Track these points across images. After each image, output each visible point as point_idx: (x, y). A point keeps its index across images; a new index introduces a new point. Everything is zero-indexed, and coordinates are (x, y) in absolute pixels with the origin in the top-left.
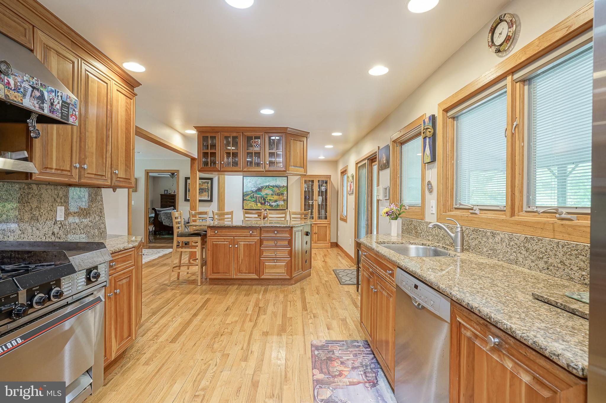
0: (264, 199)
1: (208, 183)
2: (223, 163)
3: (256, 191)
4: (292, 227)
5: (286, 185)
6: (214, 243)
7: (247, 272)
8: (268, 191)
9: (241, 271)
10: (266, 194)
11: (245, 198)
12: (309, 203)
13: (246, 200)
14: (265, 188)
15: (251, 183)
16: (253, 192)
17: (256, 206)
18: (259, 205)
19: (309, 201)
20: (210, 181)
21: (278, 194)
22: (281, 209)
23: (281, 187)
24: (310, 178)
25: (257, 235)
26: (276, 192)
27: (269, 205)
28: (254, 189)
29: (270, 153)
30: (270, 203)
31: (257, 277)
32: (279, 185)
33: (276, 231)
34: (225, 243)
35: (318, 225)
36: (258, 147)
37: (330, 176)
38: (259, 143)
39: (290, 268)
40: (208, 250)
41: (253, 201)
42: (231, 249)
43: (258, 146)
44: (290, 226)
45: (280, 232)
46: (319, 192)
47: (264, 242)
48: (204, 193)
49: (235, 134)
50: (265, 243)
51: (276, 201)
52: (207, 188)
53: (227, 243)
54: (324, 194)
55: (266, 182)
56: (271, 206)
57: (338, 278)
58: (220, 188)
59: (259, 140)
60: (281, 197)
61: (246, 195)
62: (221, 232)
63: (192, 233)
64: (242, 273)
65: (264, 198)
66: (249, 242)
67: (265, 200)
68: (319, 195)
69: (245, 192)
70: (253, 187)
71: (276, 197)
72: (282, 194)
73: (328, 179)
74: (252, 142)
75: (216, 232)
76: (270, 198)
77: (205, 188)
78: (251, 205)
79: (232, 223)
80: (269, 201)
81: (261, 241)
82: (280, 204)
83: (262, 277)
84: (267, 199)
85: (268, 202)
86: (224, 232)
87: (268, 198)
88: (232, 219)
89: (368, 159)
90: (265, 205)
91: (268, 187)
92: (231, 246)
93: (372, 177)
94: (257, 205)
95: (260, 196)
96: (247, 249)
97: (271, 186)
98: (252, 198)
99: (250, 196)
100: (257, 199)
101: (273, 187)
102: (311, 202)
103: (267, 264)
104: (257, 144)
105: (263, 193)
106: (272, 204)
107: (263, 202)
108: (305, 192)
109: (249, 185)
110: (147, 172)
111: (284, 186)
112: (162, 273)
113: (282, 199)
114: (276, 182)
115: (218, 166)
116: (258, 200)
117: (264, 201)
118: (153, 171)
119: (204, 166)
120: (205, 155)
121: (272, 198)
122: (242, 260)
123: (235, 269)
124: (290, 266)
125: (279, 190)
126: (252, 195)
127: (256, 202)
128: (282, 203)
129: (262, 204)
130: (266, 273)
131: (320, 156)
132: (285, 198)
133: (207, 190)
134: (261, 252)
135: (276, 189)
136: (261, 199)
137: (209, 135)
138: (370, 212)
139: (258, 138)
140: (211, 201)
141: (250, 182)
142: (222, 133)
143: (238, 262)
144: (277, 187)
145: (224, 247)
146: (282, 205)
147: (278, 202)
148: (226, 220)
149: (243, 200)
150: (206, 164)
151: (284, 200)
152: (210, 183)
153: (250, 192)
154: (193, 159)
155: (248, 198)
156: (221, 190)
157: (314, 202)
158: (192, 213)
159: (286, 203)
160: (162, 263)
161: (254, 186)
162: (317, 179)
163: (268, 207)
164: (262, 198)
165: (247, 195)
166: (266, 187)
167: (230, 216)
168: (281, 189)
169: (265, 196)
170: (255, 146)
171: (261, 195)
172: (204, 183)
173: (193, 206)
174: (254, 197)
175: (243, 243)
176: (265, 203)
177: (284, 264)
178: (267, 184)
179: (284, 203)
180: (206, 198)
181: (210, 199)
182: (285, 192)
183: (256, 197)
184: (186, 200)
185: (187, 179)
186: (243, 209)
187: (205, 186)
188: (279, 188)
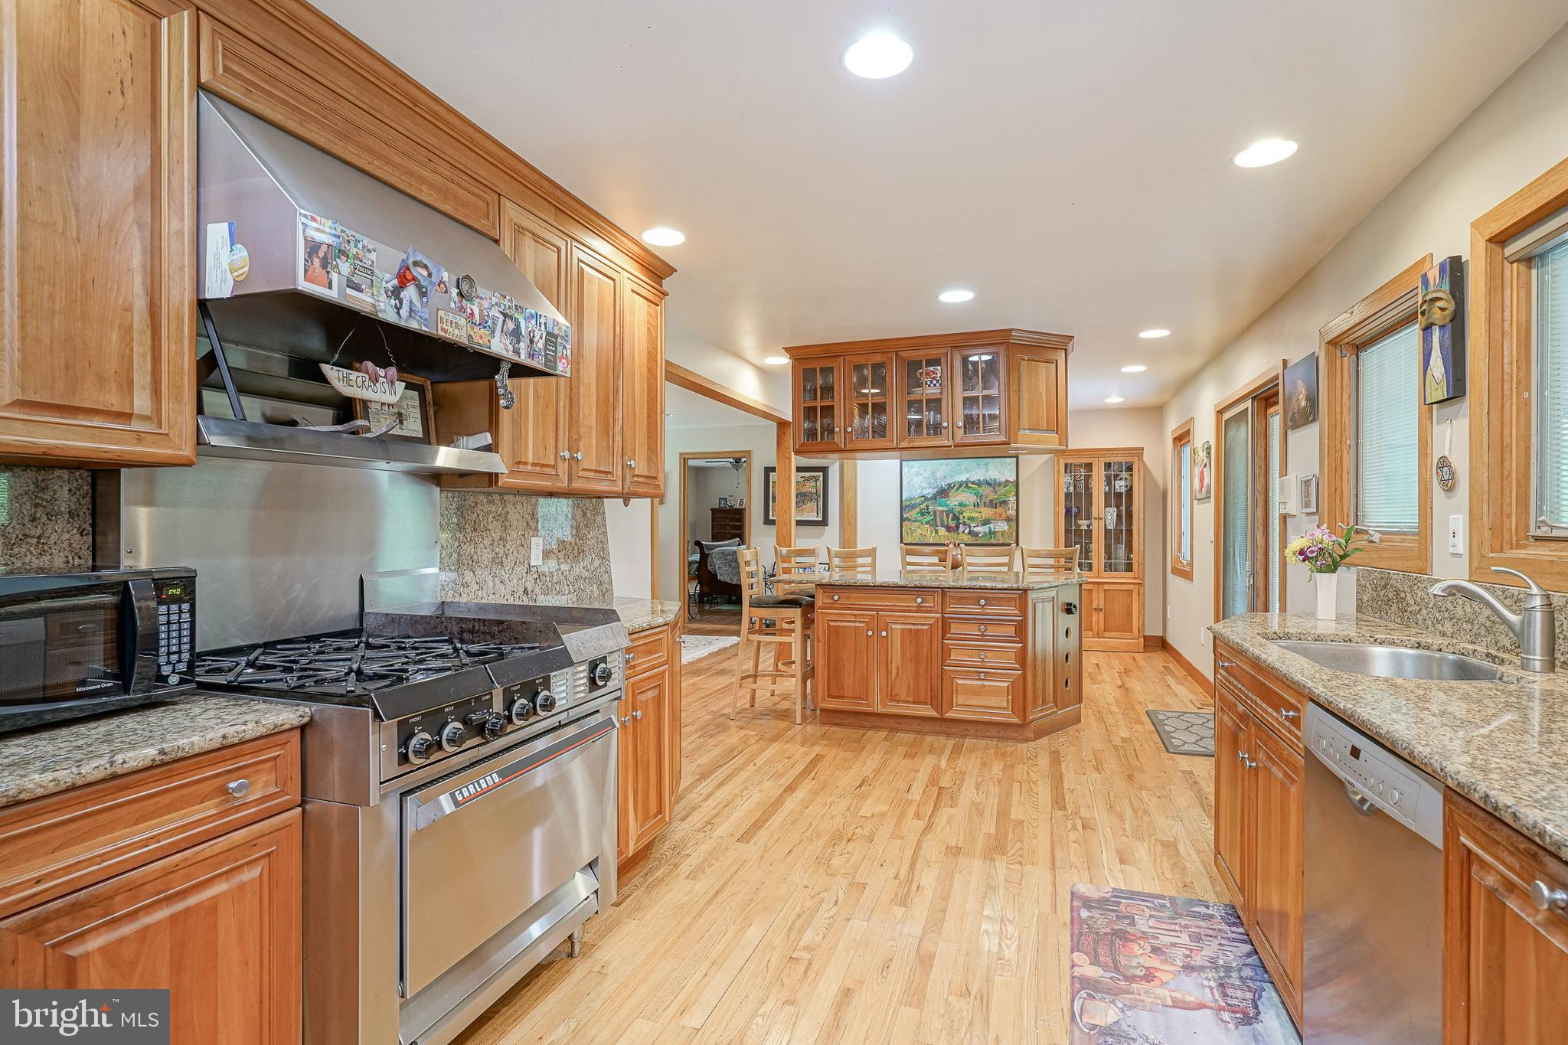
0: (956, 518)
1: (816, 479)
2: (849, 430)
3: (934, 497)
4: (1026, 590)
5: (1012, 478)
6: (831, 624)
7: (911, 699)
8: (967, 497)
9: (897, 695)
10: (961, 504)
11: (905, 516)
12: (1080, 526)
13: (907, 519)
14: (958, 489)
15: (920, 477)
16: (927, 499)
17: (933, 534)
18: (942, 531)
19: (1080, 522)
20: (821, 474)
21: (992, 504)
22: (1001, 542)
23: (1000, 484)
24: (1080, 457)
25: (934, 607)
26: (986, 497)
27: (969, 533)
28: (929, 492)
29: (965, 399)
30: (970, 527)
31: (934, 714)
32: (995, 480)
33: (983, 598)
34: (857, 624)
35: (1106, 587)
36: (935, 385)
37: (1142, 449)
38: (939, 375)
39: (1021, 698)
40: (818, 641)
41: (927, 523)
42: (871, 640)
43: (935, 382)
44: (1021, 588)
45: (994, 603)
46: (1107, 495)
47: (952, 625)
48: (809, 505)
49: (878, 358)
50: (955, 629)
51: (986, 522)
52: (814, 491)
53: (861, 625)
54: (1123, 501)
55: (960, 473)
56: (975, 534)
57: (1161, 733)
58: (845, 492)
59: (939, 368)
60: (1000, 510)
61: (908, 506)
62: (848, 598)
63: (782, 598)
64: (898, 702)
65: (954, 515)
66: (914, 624)
67: (959, 519)
68: (1108, 505)
69: (906, 501)
70: (926, 486)
71: (986, 512)
72: (1004, 503)
73: (1135, 460)
74: (921, 374)
75: (836, 597)
76: (970, 515)
77: (811, 493)
78: (924, 532)
79: (874, 576)
80: (968, 522)
81: (945, 625)
82: (998, 529)
83: (949, 715)
84: (964, 518)
85: (965, 524)
86: (856, 598)
87: (965, 514)
88: (874, 568)
89: (1254, 398)
90: (958, 533)
91: (965, 485)
92: (870, 633)
93: (1266, 449)
94: (937, 532)
95: (945, 509)
96: (911, 642)
97: (973, 483)
98: (923, 514)
99: (918, 510)
100: (938, 516)
101: (979, 484)
102: (1083, 524)
103: (959, 681)
104: (934, 378)
105: (953, 501)
106: (976, 529)
107: (953, 524)
108: (1068, 495)
109: (918, 481)
110: (684, 459)
111: (1007, 481)
112: (720, 690)
113: (1004, 515)
114: (987, 470)
115: (839, 439)
116: (938, 520)
117: (955, 522)
118: (700, 456)
119: (808, 440)
120: (810, 413)
121: (975, 515)
122: (898, 668)
123: (881, 690)
124: (1021, 693)
125: (996, 493)
126: (923, 506)
127: (933, 524)
128: (1002, 526)
129: (949, 529)
130: (958, 705)
131: (1108, 397)
132: (1012, 512)
133: (814, 496)
134: (945, 652)
135: (985, 490)
136: (948, 516)
137: (818, 365)
138: (1260, 551)
139: (936, 362)
140: (824, 522)
141: (918, 474)
142: (848, 358)
143: (888, 673)
144: (988, 484)
145: (855, 636)
146: (1003, 533)
147: (991, 525)
148: (859, 569)
149: (902, 520)
150: (811, 434)
151: (1008, 520)
152: (821, 479)
153: (920, 499)
154: (782, 425)
155: (913, 514)
156: (848, 497)
157: (1095, 523)
158: (781, 551)
159: (1015, 528)
160: (717, 667)
161: (930, 483)
162: (1102, 461)
163: (967, 539)
164: (951, 515)
165: (912, 507)
166: (961, 485)
167: (869, 560)
168: (1002, 490)
169: (958, 509)
170: (929, 383)
171: (948, 506)
172: (809, 479)
173: (784, 537)
174: (929, 513)
175: (899, 626)
176: (957, 527)
177: (1006, 684)
178: (964, 478)
179: (1010, 527)
180: (813, 517)
181: (821, 519)
182: (1011, 499)
183: (935, 512)
184: (768, 521)
185: (768, 470)
186: (902, 543)
187: (809, 487)
188: (994, 488)
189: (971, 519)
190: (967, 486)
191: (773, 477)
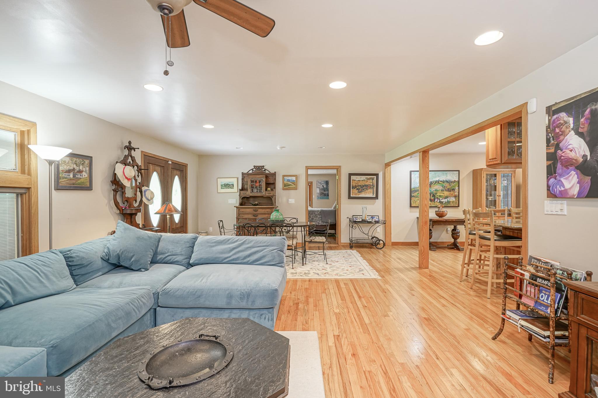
0: (434, 196)
1: (373, 179)
5: (457, 180)
8: (438, 187)
10: (436, 190)
11: (412, 195)
13: (413, 196)
14: (435, 184)
20: (375, 177)
21: (449, 190)
22: (452, 205)
23: (452, 182)
24: (492, 171)
26: (446, 187)
27: (440, 202)
30: (440, 200)
32: (450, 180)
48: (369, 190)
51: (446, 197)
52: (372, 184)
55: (436, 177)
56: (441, 202)
58: (386, 184)
60: (452, 192)
61: (413, 191)
65: (433, 195)
68: (502, 191)
69: (413, 188)
71: (446, 193)
72: (454, 190)
73: (512, 173)
76: (440, 195)
77: (370, 185)
82: (451, 200)
84: (437, 196)
85: (437, 198)
87: (438, 194)
90: (434, 202)
97: (441, 181)
99: (418, 192)
101: (443, 182)
105: (433, 189)
106: (442, 200)
107: (432, 198)
109: (417, 180)
110: (307, 169)
111: (455, 181)
113: (453, 195)
114: (447, 176)
121: (442, 194)
125: (450, 186)
128: (453, 199)
132: (457, 193)
133: (372, 187)
135: (446, 184)
140: (377, 197)
144: (447, 182)
146: (453, 202)
147: (448, 199)
149: (411, 197)
151: (455, 197)
152: (375, 179)
153: (419, 188)
155: (416, 194)
156: (387, 187)
157: (497, 197)
159: (458, 200)
164: (432, 195)
165: (416, 191)
166: (436, 182)
168: (452, 184)
169: (435, 192)
172: (369, 179)
176: (434, 200)
178: (437, 179)
179: (456, 199)
180: (371, 195)
181: (375, 196)
182: (456, 188)
184: (350, 197)
185: (350, 175)
186: (411, 206)
187: (369, 183)
188: (449, 183)
189: (440, 196)
190: (438, 183)
191: (353, 177)
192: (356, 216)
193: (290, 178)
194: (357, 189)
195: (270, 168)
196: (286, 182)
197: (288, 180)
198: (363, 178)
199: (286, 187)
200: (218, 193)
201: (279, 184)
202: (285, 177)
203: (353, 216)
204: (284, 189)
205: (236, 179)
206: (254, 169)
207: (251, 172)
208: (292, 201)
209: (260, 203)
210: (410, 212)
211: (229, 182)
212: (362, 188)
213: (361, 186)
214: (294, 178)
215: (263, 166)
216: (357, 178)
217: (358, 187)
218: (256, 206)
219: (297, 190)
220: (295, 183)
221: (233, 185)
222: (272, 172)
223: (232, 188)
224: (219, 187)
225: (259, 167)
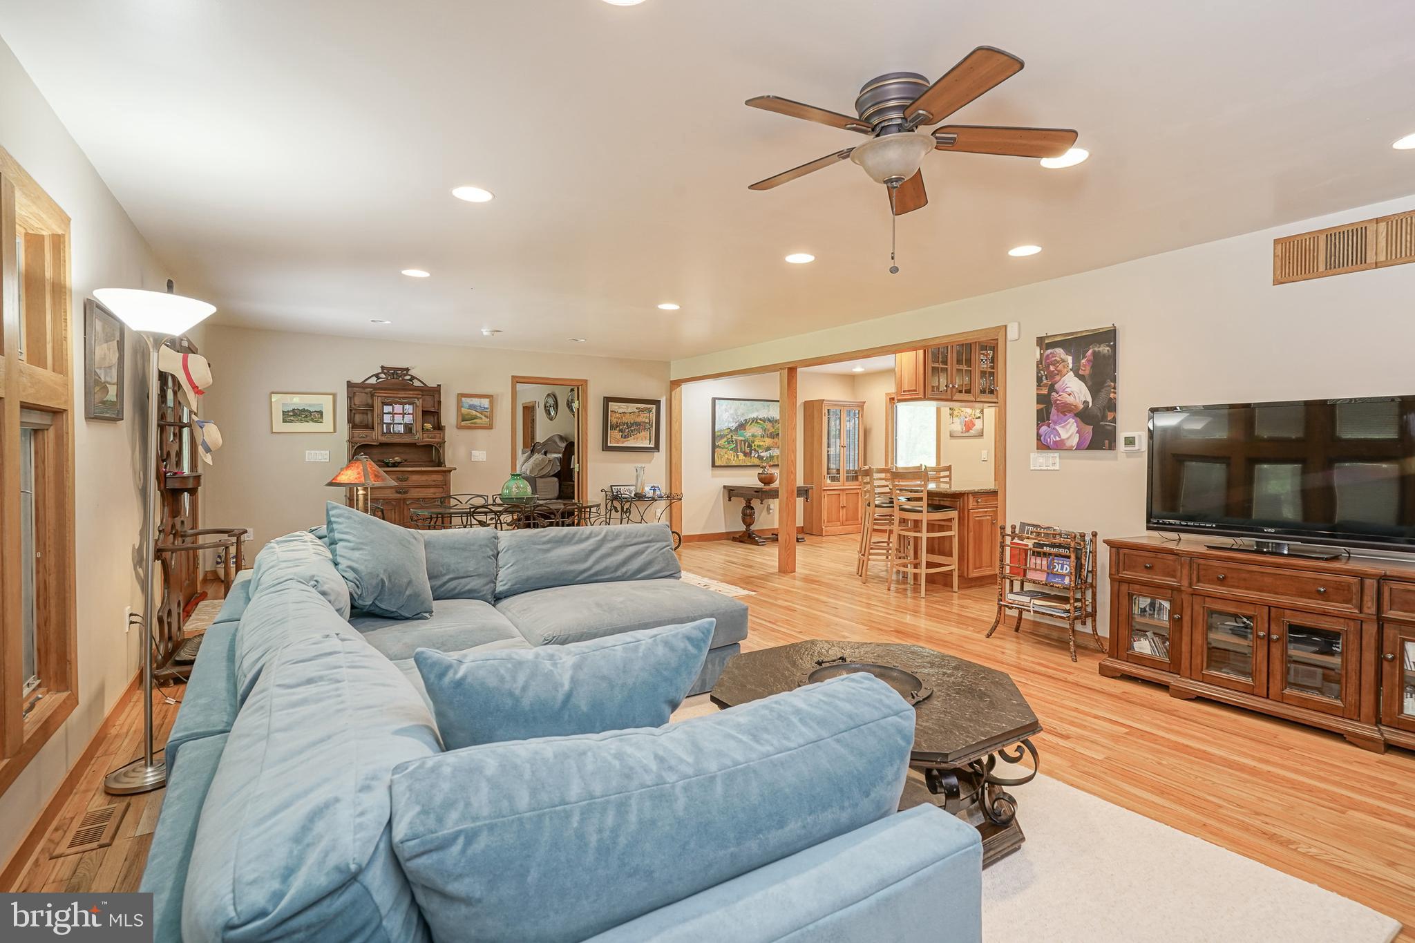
0: (750, 446)
1: (650, 410)
3: (737, 429)
8: (756, 430)
10: (753, 436)
11: (717, 444)
13: (718, 446)
15: (727, 413)
16: (731, 431)
17: (736, 458)
18: (741, 456)
20: (654, 406)
21: (771, 436)
23: (775, 421)
24: (835, 405)
26: (768, 431)
27: (758, 457)
28: (733, 425)
30: (758, 453)
32: (773, 418)
35: (848, 492)
37: (865, 403)
41: (732, 449)
48: (643, 433)
51: (768, 449)
52: (647, 421)
55: (753, 412)
56: (760, 458)
58: (673, 423)
61: (717, 436)
65: (749, 443)
69: (717, 432)
70: (731, 420)
71: (768, 441)
73: (860, 409)
76: (758, 443)
77: (644, 422)
78: (726, 456)
80: (757, 449)
82: (775, 454)
85: (755, 450)
87: (755, 443)
88: (950, 480)
91: (755, 420)
94: (738, 457)
95: (743, 439)
97: (760, 419)
98: (729, 443)
99: (725, 439)
100: (738, 444)
101: (764, 420)
105: (748, 433)
106: (762, 454)
107: (748, 450)
109: (723, 416)
110: (516, 382)
114: (769, 411)
116: (739, 447)
121: (762, 444)
125: (773, 427)
126: (729, 436)
127: (735, 450)
129: (745, 454)
133: (648, 426)
135: (768, 425)
136: (745, 444)
140: (657, 448)
141: (726, 411)
144: (769, 420)
146: (778, 457)
147: (771, 451)
149: (714, 447)
152: (654, 410)
153: (727, 431)
155: (722, 442)
156: (675, 427)
161: (733, 418)
165: (722, 437)
166: (753, 421)
168: (776, 426)
169: (751, 439)
171: (744, 436)
172: (643, 410)
174: (733, 441)
176: (751, 453)
178: (754, 415)
180: (646, 444)
181: (653, 446)
183: (736, 440)
184: (606, 448)
185: (608, 400)
186: (713, 465)
187: (643, 418)
188: (773, 424)
189: (758, 446)
190: (757, 422)
191: (613, 406)
192: (619, 487)
193: (475, 401)
194: (621, 431)
195: (424, 371)
196: (464, 411)
197: (472, 407)
198: (632, 407)
199: (467, 421)
200: (273, 433)
201: (449, 416)
202: (463, 399)
203: (611, 486)
204: (459, 427)
205: (331, 397)
206: (383, 376)
207: (373, 381)
208: (479, 455)
209: (406, 461)
210: (713, 476)
211: (310, 405)
212: (629, 429)
213: (627, 424)
214: (485, 403)
215: (408, 369)
216: (619, 408)
217: (621, 427)
218: (397, 467)
219: (492, 429)
220: (490, 414)
221: (321, 413)
222: (431, 384)
223: (316, 422)
224: (277, 416)
225: (396, 369)
